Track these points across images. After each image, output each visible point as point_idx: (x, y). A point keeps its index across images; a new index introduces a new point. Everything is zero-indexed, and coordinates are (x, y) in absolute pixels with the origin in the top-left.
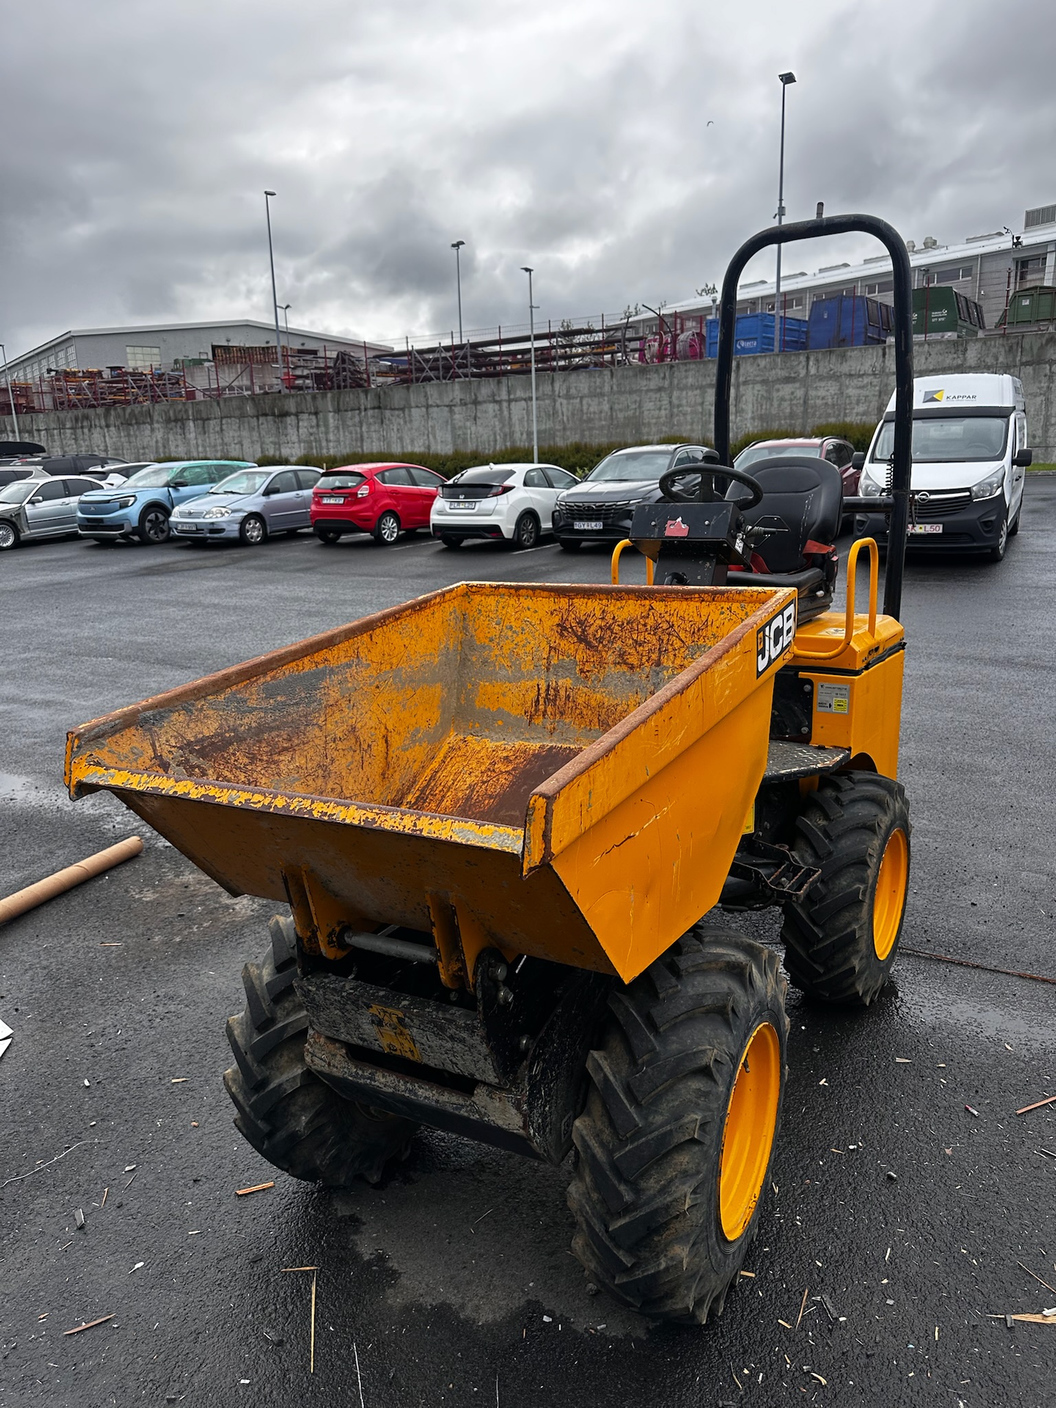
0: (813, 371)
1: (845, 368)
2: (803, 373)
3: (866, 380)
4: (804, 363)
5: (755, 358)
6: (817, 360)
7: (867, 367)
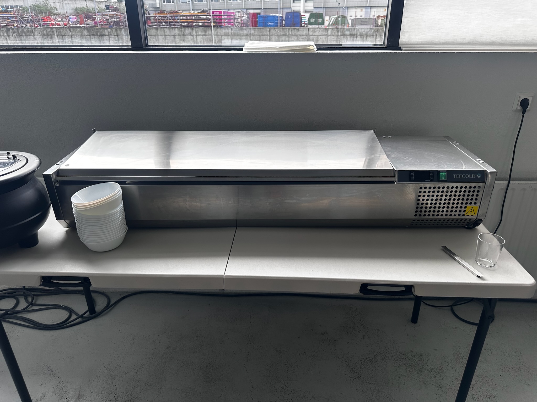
0: (290, 33)
1: (299, 33)
2: (288, 34)
3: (304, 37)
4: (288, 31)
5: (275, 28)
6: (291, 31)
7: (304, 33)
